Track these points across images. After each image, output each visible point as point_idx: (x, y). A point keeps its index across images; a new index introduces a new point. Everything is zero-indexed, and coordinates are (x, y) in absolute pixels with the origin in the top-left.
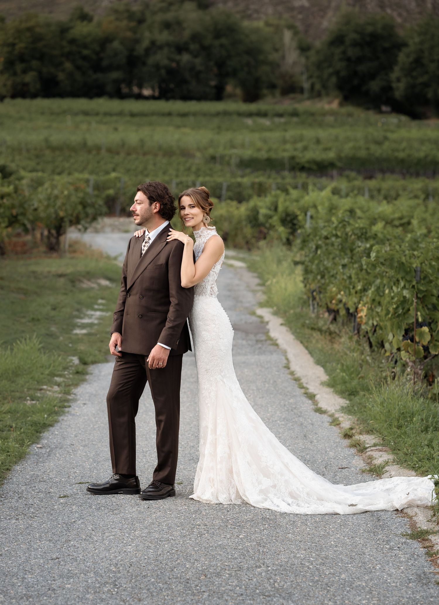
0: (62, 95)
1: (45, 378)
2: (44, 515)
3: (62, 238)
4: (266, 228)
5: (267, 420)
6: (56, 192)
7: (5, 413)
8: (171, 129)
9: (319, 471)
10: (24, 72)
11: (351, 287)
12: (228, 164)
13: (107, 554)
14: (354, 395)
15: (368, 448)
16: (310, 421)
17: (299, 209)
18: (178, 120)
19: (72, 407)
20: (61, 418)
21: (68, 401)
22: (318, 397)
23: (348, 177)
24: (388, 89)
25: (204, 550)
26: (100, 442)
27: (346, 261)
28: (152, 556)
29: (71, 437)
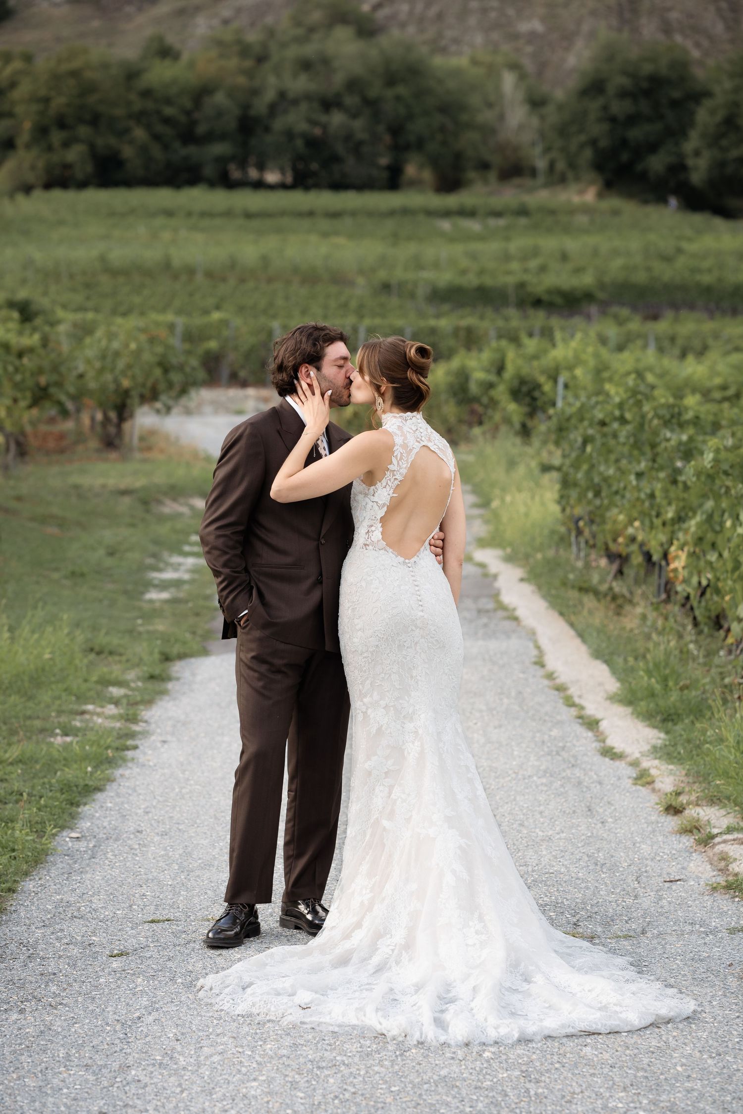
0: (129, 183)
1: (90, 690)
2: (77, 1001)
3: (126, 426)
4: (481, 404)
5: (514, 776)
6: (116, 345)
7: (11, 764)
8: (313, 238)
9: (627, 889)
10: (66, 144)
11: (654, 513)
12: (412, 296)
13: (207, 1104)
14: (673, 720)
15: (716, 835)
16: (595, 777)
17: (543, 372)
18: (324, 224)
19: (141, 748)
20: (118, 772)
21: (132, 735)
22: (603, 725)
23: (616, 317)
24: (679, 168)
25: (411, 1093)
26: (193, 826)
27: (643, 465)
28: (302, 1107)
29: (136, 814)
